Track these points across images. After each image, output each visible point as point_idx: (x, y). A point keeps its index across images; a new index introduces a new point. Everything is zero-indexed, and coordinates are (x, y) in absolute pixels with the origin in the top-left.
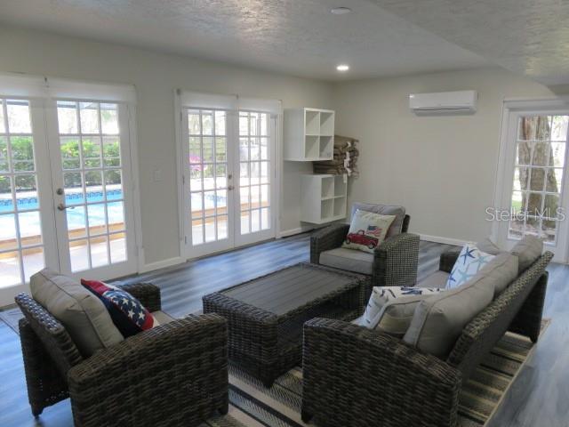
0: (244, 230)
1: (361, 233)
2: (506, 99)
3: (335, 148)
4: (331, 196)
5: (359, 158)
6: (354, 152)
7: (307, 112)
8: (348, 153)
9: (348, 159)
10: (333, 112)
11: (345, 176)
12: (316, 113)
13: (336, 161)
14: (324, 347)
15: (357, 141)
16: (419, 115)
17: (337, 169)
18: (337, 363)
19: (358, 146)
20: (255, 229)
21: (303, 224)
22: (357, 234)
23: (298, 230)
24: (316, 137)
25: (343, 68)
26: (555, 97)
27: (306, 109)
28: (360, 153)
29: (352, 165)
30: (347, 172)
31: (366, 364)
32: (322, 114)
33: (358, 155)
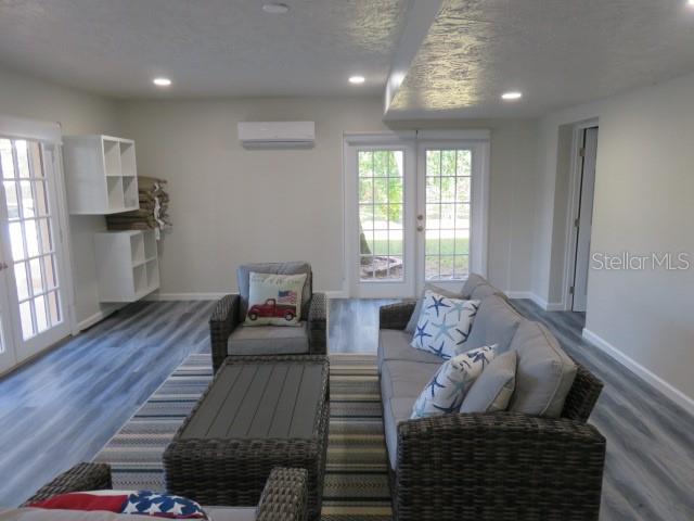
0: (27, 333)
1: (270, 303)
2: (346, 132)
3: (140, 192)
4: (141, 261)
5: (170, 204)
6: (163, 197)
7: (105, 141)
8: (156, 199)
9: (158, 207)
10: (133, 142)
11: (157, 230)
12: (115, 142)
13: (144, 210)
14: (437, 455)
15: (165, 182)
16: (248, 148)
17: (147, 222)
18: (460, 468)
19: (166, 189)
20: (42, 326)
21: (104, 305)
22: (266, 304)
23: (98, 315)
24: (118, 178)
25: (162, 82)
26: (391, 132)
27: (104, 137)
28: (170, 197)
29: (162, 215)
30: (159, 225)
31: (501, 455)
32: (121, 144)
33: (167, 201)
